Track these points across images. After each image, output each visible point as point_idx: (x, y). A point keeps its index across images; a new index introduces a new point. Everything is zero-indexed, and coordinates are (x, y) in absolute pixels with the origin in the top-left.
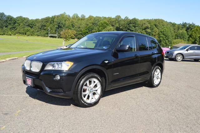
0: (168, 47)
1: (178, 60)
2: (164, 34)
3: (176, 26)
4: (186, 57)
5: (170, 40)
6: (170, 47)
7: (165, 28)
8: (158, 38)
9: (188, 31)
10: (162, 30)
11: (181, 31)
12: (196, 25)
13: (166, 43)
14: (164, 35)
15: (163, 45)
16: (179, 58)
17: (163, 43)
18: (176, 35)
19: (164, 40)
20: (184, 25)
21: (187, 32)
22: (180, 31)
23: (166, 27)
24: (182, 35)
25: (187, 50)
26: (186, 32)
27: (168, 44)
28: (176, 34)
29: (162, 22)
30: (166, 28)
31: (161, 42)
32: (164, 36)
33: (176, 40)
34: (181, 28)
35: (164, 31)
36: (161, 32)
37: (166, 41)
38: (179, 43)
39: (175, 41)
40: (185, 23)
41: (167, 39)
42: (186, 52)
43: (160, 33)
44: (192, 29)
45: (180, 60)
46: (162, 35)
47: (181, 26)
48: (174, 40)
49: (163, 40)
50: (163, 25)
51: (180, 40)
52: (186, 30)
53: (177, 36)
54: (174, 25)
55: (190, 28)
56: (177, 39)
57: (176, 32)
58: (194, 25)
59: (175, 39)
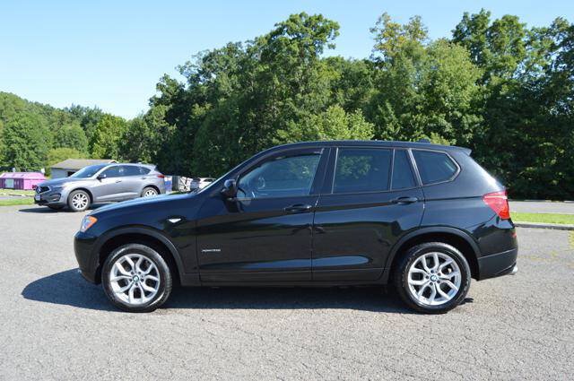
0: (38, 171)
1: (76, 207)
2: (21, 136)
3: (54, 113)
4: (99, 198)
5: (40, 151)
6: (43, 170)
7: (23, 120)
8: (6, 146)
9: (87, 126)
10: (16, 124)
11: (70, 128)
12: (104, 112)
13: (30, 160)
14: (24, 137)
15: (22, 165)
16: (80, 201)
17: (20, 159)
18: (55, 137)
19: (24, 150)
20: (76, 112)
21: (85, 129)
22: (68, 128)
23: (27, 116)
24: (72, 137)
25: (99, 178)
26: (82, 129)
27: (37, 161)
28: (56, 134)
29: (14, 103)
30: (25, 119)
31: (15, 156)
32: (22, 140)
33: (59, 150)
34: (69, 120)
35: (22, 126)
36: (12, 128)
37: (28, 154)
38: (67, 158)
39: (55, 152)
40: (78, 107)
41: (33, 149)
42: (97, 183)
43: (11, 132)
44: (95, 123)
45: (82, 206)
46: (18, 139)
47: (69, 114)
48: (53, 151)
49: (21, 152)
50: (17, 111)
51: (69, 150)
52: (82, 125)
53: (59, 139)
54: (47, 111)
55: (91, 119)
56: (61, 146)
57: (56, 128)
58: (99, 111)
59: (54, 148)
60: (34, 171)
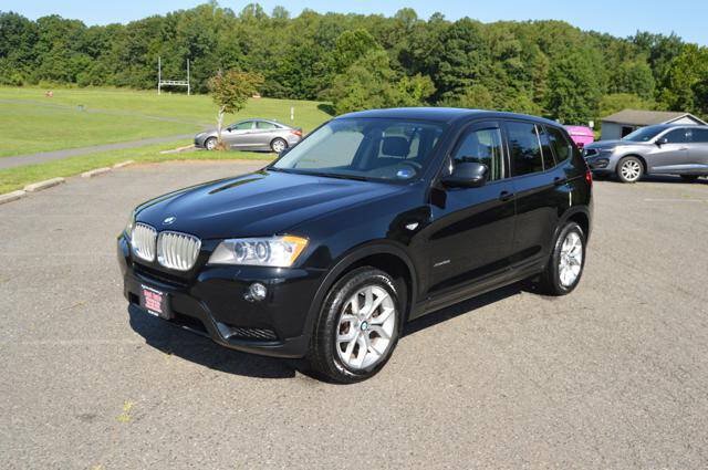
0: (587, 125)
1: (625, 177)
2: (570, 77)
3: (612, 44)
4: (654, 168)
5: (591, 96)
6: (591, 124)
7: (573, 56)
8: (550, 91)
9: (655, 62)
10: (564, 61)
11: (633, 65)
13: (577, 108)
14: (573, 78)
15: (567, 115)
16: (631, 171)
17: (566, 107)
18: (611, 79)
19: (571, 96)
20: (641, 41)
21: (653, 67)
22: (629, 65)
23: (580, 50)
24: (634, 78)
25: (658, 144)
26: (648, 65)
27: (585, 110)
28: (613, 73)
29: (564, 33)
30: (577, 54)
31: (559, 103)
32: (571, 83)
33: (615, 97)
34: (632, 54)
35: (572, 64)
36: (559, 67)
37: (576, 102)
38: (623, 107)
39: (609, 99)
40: (646, 34)
41: (583, 94)
42: (655, 150)
43: (559, 73)
44: (669, 56)
45: (632, 176)
46: (565, 80)
47: (633, 46)
48: (606, 96)
49: (568, 98)
50: (567, 44)
51: (629, 97)
52: (650, 61)
53: (616, 81)
54: (605, 41)
55: (664, 51)
56: (618, 91)
57: (613, 66)
58: (677, 40)
59: (609, 93)
60: (581, 123)
